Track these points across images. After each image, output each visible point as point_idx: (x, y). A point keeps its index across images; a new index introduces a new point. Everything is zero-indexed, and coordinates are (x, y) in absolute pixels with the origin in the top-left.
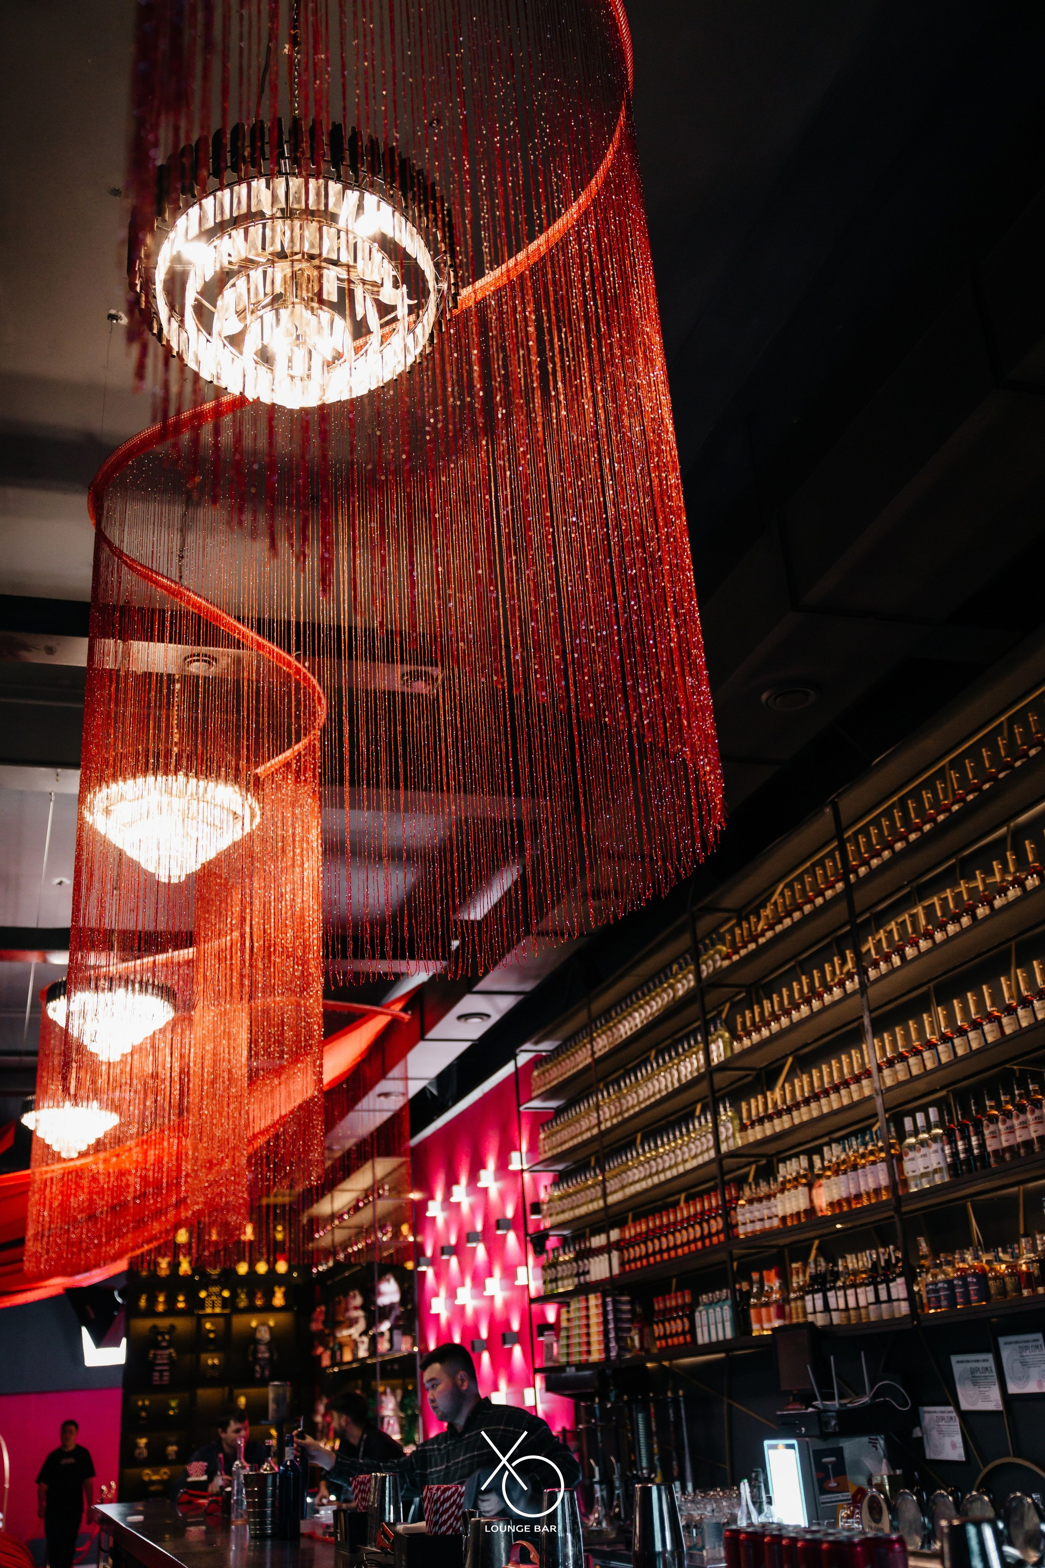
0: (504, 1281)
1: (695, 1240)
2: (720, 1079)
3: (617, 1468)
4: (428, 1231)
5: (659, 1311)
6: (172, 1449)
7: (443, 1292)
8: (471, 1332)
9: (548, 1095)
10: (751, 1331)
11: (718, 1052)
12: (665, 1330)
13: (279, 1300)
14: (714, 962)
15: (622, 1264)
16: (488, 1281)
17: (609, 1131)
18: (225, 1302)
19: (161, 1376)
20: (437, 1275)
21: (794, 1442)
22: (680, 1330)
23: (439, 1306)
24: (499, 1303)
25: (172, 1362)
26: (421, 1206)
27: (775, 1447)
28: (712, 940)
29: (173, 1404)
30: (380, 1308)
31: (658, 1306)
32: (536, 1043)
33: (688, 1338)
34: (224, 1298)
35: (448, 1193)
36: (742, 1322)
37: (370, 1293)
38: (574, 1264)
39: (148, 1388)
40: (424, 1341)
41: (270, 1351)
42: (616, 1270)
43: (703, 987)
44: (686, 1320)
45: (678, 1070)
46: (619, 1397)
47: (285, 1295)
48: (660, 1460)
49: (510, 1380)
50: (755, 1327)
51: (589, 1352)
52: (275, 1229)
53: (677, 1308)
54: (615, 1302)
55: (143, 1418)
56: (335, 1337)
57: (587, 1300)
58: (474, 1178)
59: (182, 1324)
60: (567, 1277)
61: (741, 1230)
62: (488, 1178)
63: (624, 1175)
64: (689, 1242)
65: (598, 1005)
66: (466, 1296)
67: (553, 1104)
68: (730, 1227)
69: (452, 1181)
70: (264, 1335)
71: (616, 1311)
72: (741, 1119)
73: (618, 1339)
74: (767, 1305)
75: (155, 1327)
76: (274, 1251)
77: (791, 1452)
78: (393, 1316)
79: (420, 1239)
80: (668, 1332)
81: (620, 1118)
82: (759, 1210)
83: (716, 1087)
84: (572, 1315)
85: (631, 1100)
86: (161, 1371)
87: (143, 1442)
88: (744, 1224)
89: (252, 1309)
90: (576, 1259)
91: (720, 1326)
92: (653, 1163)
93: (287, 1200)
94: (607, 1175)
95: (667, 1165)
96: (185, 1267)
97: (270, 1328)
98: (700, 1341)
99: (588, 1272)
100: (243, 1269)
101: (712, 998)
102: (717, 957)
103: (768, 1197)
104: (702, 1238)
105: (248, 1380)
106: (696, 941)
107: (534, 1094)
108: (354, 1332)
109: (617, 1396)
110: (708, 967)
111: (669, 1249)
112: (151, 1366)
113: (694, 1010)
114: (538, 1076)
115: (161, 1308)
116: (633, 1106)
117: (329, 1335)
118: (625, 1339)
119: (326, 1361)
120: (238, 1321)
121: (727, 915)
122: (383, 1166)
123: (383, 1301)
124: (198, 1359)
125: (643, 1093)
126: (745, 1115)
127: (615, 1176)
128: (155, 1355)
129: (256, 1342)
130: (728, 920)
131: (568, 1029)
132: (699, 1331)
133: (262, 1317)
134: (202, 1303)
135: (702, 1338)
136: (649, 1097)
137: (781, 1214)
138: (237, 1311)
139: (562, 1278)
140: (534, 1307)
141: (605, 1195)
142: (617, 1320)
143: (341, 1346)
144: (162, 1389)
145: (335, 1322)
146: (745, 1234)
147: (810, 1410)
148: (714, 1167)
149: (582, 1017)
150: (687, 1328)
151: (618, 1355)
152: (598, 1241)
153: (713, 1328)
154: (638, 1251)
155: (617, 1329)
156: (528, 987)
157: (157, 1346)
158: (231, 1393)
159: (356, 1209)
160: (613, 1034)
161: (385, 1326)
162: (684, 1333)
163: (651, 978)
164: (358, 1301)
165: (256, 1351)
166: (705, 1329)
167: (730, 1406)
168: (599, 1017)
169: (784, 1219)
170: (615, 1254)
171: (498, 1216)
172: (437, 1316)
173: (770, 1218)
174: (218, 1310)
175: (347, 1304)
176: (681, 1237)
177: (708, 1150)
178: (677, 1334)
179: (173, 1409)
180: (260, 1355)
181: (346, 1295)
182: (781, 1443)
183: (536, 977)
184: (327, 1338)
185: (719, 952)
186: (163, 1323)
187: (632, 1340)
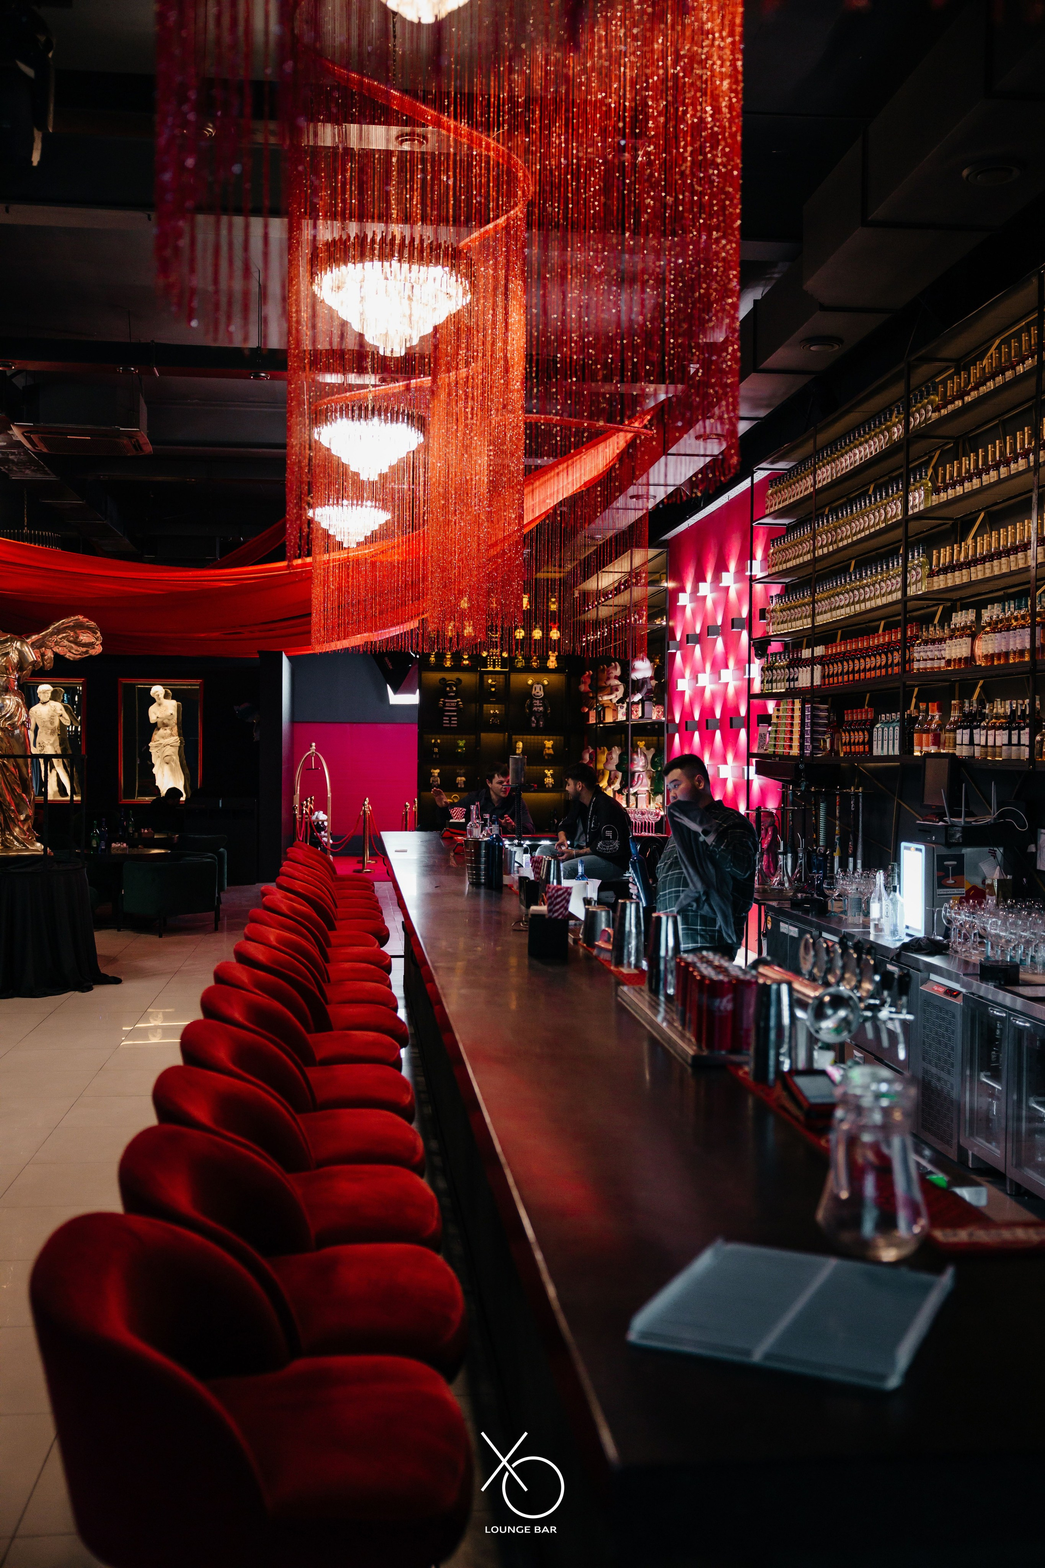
0: (737, 672)
1: (880, 667)
2: (913, 526)
3: (802, 842)
4: (679, 617)
5: (848, 721)
6: (461, 779)
7: (687, 673)
8: (707, 712)
9: (780, 513)
10: (913, 752)
11: (918, 500)
12: (850, 739)
13: (552, 663)
14: (927, 412)
15: (823, 677)
16: (723, 672)
17: (824, 557)
18: (504, 662)
19: (450, 720)
20: (684, 659)
21: (923, 847)
22: (861, 740)
23: (683, 685)
24: (731, 691)
25: (458, 710)
26: (674, 595)
27: (908, 848)
28: (927, 388)
29: (461, 743)
30: (633, 681)
31: (848, 717)
32: (772, 463)
33: (867, 749)
34: (503, 658)
35: (695, 589)
36: (907, 744)
37: (627, 669)
38: (787, 670)
39: (440, 729)
40: (670, 712)
41: (544, 706)
42: (817, 682)
43: (911, 437)
44: (866, 733)
45: (885, 509)
46: (808, 787)
47: (558, 659)
48: (840, 839)
49: (736, 756)
50: (916, 748)
51: (791, 747)
52: (548, 600)
53: (860, 722)
54: (813, 709)
55: (436, 753)
56: (598, 701)
57: (793, 703)
58: (717, 578)
59: (468, 678)
60: (780, 681)
61: (916, 665)
62: (728, 579)
63: (832, 599)
64: (875, 668)
65: (822, 438)
66: (705, 679)
67: (786, 521)
68: (907, 661)
69: (700, 578)
70: (539, 691)
71: (814, 716)
72: (931, 565)
73: (813, 740)
74: (927, 731)
75: (444, 679)
76: (547, 621)
77: (918, 853)
78: (645, 691)
79: (671, 624)
80: (852, 741)
81: (835, 547)
82: (931, 651)
83: (909, 535)
84: (781, 714)
85: (846, 530)
86: (450, 716)
87: (436, 772)
88: (919, 661)
89: (527, 669)
90: (788, 667)
91: (891, 742)
92: (856, 592)
93: (557, 576)
94: (817, 597)
95: (867, 596)
96: (468, 630)
97: (544, 686)
98: (875, 753)
99: (797, 679)
100: (520, 634)
101: (918, 448)
102: (930, 407)
103: (941, 640)
104: (886, 666)
105: (525, 729)
106: (908, 391)
107: (767, 512)
108: (615, 697)
109: (806, 786)
110: (921, 416)
111: (859, 671)
112: (442, 712)
113: (900, 457)
114: (772, 495)
115: (448, 664)
116: (847, 537)
117: (592, 698)
118: (818, 740)
119: (592, 720)
120: (517, 679)
121: (944, 364)
122: (639, 557)
123: (636, 676)
124: (481, 707)
125: (857, 525)
126: (934, 563)
127: (826, 599)
128: (445, 703)
129: (532, 697)
130: (947, 369)
131: (800, 453)
132: (875, 743)
133: (539, 676)
134: (484, 662)
135: (877, 751)
136: (860, 531)
137: (948, 657)
138: (515, 670)
139: (776, 681)
140: (755, 701)
141: (813, 616)
142: (813, 724)
143: (604, 708)
144: (450, 730)
145: (599, 687)
146: (918, 669)
147: (941, 823)
148: (899, 607)
149: (808, 448)
150: (866, 739)
151: (812, 753)
152: (806, 653)
153: (885, 743)
154: (836, 668)
155: (813, 732)
156: (762, 413)
157: (446, 695)
158: (510, 738)
159: (617, 591)
160: (837, 466)
161: (637, 697)
162: (863, 743)
163: (873, 418)
164: (618, 672)
165: (531, 705)
166: (880, 743)
167: (899, 805)
168: (825, 447)
169: (949, 662)
170: (818, 669)
171: (735, 616)
172: (683, 693)
173: (939, 659)
174: (498, 669)
175: (609, 674)
176: (871, 662)
177: (896, 591)
178: (858, 744)
179: (461, 747)
180: (535, 709)
181: (609, 665)
182: (913, 846)
183: (767, 406)
184: (590, 699)
185: (931, 402)
186: (451, 676)
187: (825, 741)
